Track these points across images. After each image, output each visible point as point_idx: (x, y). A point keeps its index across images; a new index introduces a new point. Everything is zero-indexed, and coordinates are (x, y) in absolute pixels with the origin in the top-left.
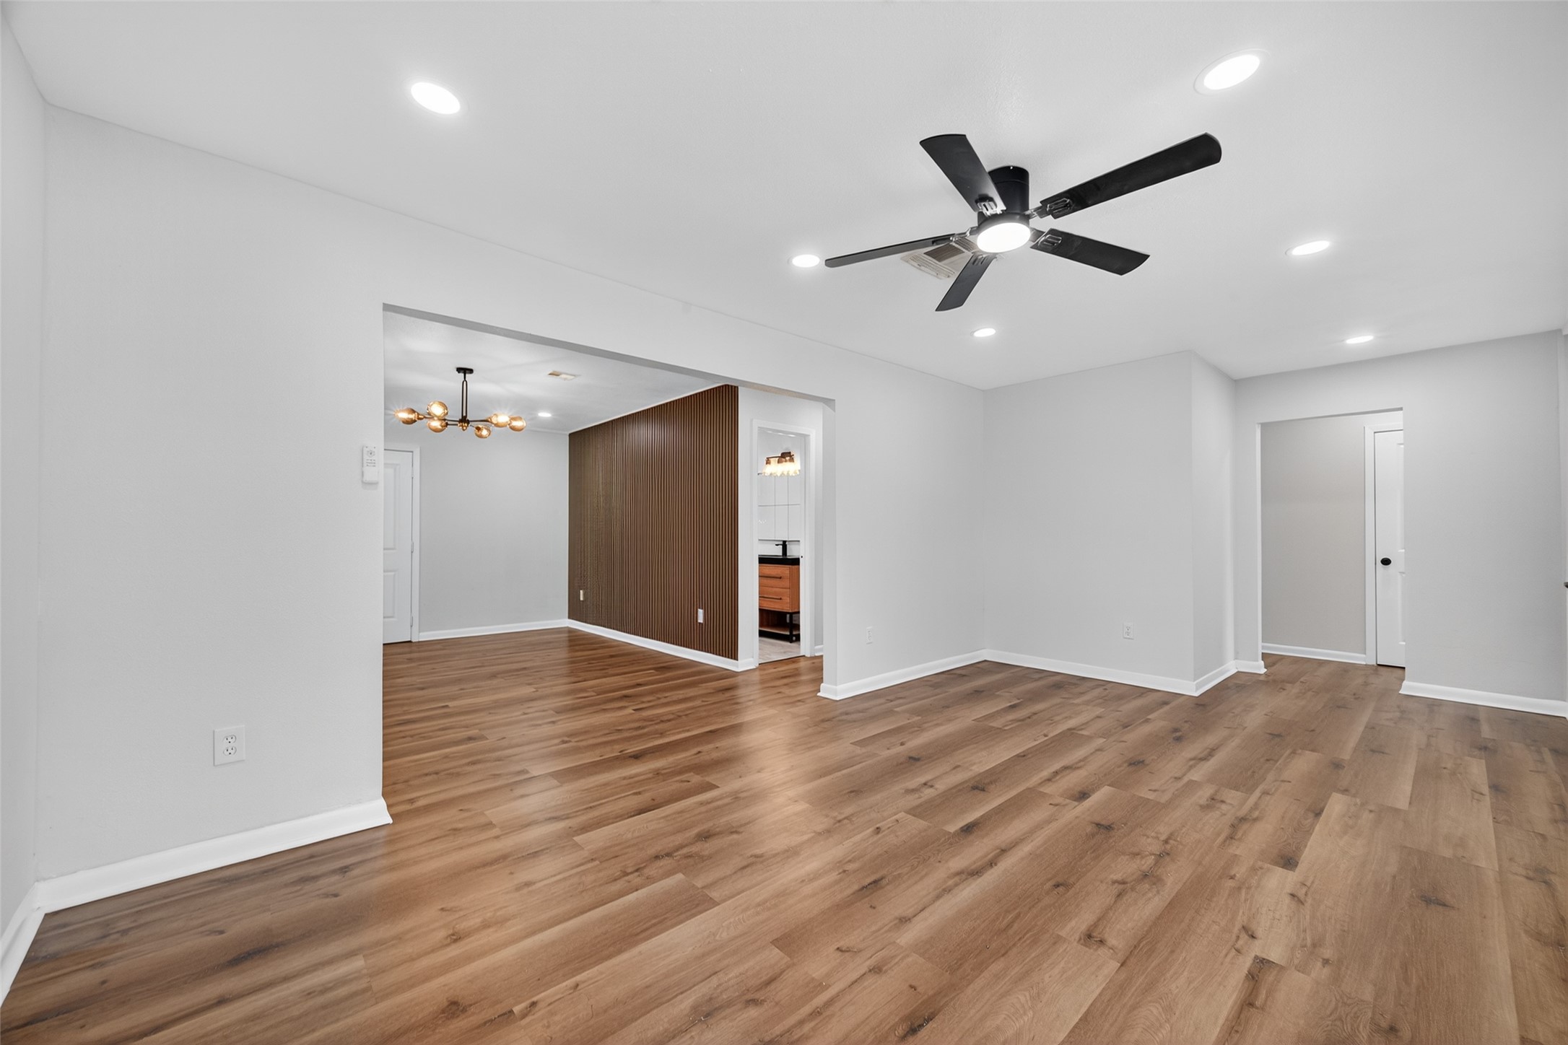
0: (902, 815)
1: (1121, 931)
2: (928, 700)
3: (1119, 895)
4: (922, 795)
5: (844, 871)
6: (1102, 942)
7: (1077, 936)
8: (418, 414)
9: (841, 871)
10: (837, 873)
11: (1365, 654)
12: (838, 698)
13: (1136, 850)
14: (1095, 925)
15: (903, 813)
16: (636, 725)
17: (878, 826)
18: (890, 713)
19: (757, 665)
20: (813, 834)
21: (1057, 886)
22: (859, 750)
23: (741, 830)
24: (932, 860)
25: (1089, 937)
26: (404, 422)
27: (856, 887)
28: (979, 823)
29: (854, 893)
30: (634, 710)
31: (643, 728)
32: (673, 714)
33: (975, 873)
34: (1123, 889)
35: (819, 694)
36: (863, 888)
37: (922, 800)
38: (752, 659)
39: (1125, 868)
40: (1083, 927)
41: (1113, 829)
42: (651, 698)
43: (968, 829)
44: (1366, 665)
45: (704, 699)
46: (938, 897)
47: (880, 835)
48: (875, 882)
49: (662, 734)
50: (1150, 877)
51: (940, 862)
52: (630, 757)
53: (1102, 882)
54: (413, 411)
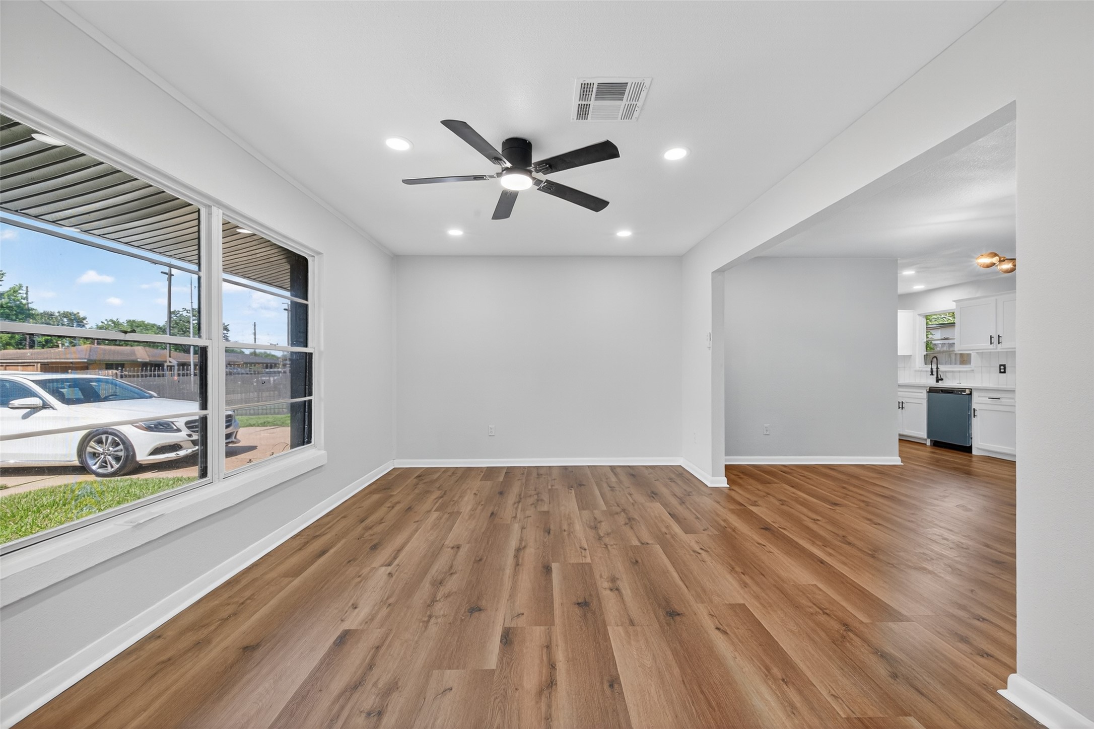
1: (447, 553)
3: (451, 567)
6: (453, 548)
7: (462, 546)
8: (1000, 258)
13: (450, 599)
14: (457, 552)
21: (481, 560)
25: (458, 547)
26: (983, 267)
34: (451, 571)
39: (452, 584)
40: (461, 549)
41: (469, 612)
50: (438, 583)
53: (461, 570)
54: (996, 255)
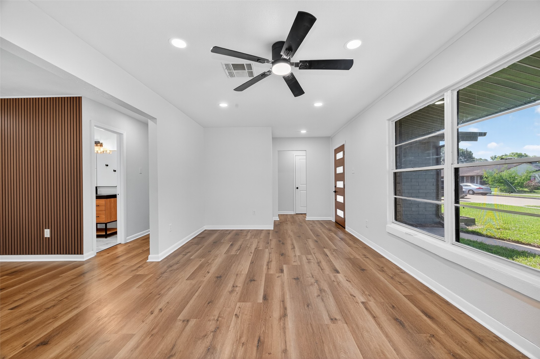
0: (238, 304)
2: (200, 251)
4: (237, 292)
5: (243, 344)
9: (241, 345)
10: (241, 347)
11: (294, 211)
12: (160, 260)
15: (238, 303)
16: (24, 319)
17: (235, 313)
18: (189, 261)
19: (96, 254)
20: (212, 334)
22: (194, 282)
23: (173, 352)
24: (267, 318)
27: (255, 348)
28: (266, 295)
29: (257, 352)
30: (12, 309)
31: (32, 319)
32: (54, 300)
33: (284, 315)
35: (147, 261)
36: (258, 346)
37: (239, 293)
38: (92, 252)
42: (21, 296)
43: (265, 298)
44: (294, 214)
45: (72, 284)
46: (285, 333)
47: (240, 317)
48: (259, 341)
49: (55, 318)
51: (270, 317)
52: (38, 346)
